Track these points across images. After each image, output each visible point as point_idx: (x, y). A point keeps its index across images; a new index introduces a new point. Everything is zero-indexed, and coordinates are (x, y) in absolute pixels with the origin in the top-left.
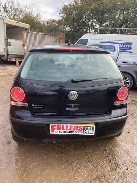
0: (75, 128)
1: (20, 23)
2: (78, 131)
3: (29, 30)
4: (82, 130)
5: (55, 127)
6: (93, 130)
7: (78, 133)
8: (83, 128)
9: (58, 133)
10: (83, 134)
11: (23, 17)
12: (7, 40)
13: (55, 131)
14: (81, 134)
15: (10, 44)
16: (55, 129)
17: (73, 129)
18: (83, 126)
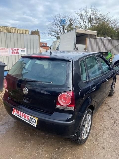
0: (25, 116)
1: (88, 31)
2: (26, 119)
3: (96, 36)
4: (28, 119)
5: (15, 111)
6: (35, 122)
7: (26, 120)
8: (29, 118)
9: (16, 115)
10: (28, 123)
11: (92, 26)
12: (75, 45)
13: (15, 113)
14: (27, 122)
15: (77, 48)
16: (15, 112)
17: (23, 116)
18: (30, 116)
